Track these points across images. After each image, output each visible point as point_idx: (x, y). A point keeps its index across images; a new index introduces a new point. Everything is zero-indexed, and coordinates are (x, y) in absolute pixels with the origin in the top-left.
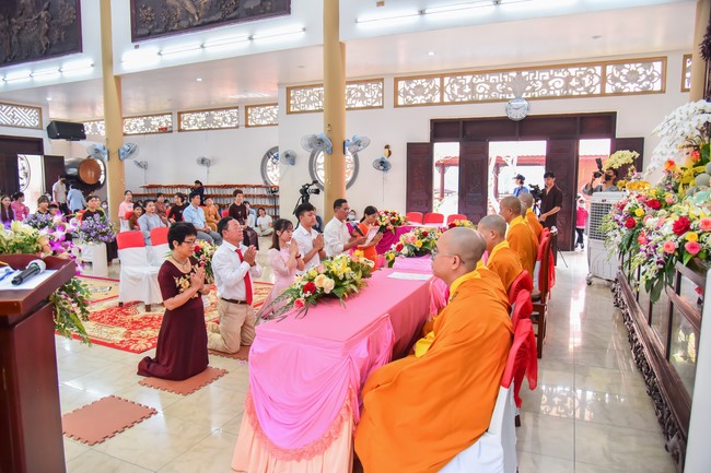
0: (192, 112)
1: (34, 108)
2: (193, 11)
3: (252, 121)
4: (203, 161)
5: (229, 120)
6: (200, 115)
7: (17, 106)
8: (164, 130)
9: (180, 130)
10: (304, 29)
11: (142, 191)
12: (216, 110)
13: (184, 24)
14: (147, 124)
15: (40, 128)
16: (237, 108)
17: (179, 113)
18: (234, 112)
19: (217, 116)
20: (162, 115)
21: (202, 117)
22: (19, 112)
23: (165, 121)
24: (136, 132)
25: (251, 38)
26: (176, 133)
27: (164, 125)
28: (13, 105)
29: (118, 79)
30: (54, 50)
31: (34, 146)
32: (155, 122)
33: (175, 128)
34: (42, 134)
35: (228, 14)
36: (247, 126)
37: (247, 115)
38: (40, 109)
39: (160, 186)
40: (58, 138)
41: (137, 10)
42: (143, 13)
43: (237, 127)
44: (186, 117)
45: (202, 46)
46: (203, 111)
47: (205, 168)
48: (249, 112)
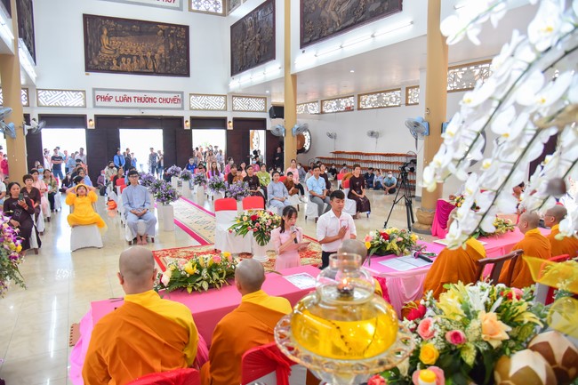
0: (368, 94)
1: (262, 98)
2: (336, 19)
3: (411, 100)
4: (372, 134)
5: (394, 99)
6: (373, 96)
7: (251, 97)
8: (349, 109)
9: (359, 109)
10: (412, 23)
11: (331, 156)
12: (385, 92)
13: (331, 30)
14: (338, 106)
15: (264, 111)
16: (400, 89)
17: (359, 96)
18: (397, 93)
19: (386, 97)
20: (348, 97)
21: (375, 97)
22: (253, 101)
23: (351, 102)
24: (330, 111)
25: (373, 36)
26: (356, 112)
27: (349, 105)
28: (249, 97)
29: (294, 76)
30: (262, 59)
31: (260, 124)
32: (343, 103)
33: (356, 107)
34: (266, 116)
35: (358, 18)
36: (407, 104)
37: (407, 95)
38: (266, 98)
39: (344, 153)
40: (275, 118)
41: (304, 25)
42: (308, 26)
43: (399, 106)
44: (363, 98)
45: (341, 47)
46: (375, 93)
47: (374, 139)
48: (410, 92)
